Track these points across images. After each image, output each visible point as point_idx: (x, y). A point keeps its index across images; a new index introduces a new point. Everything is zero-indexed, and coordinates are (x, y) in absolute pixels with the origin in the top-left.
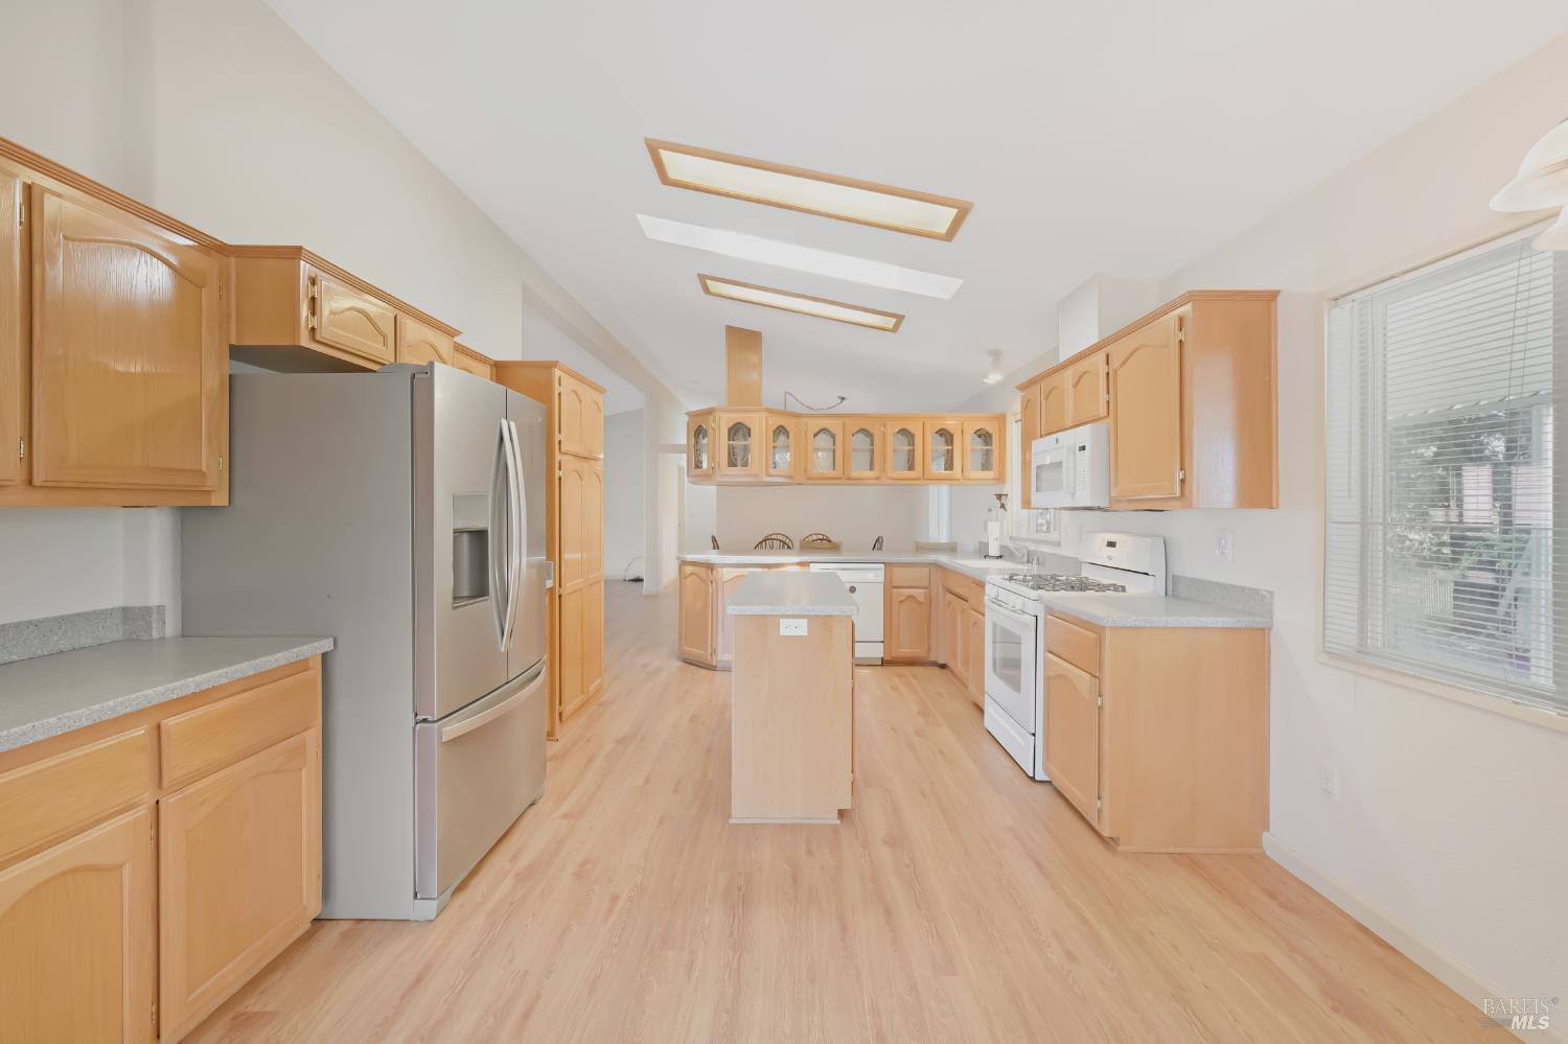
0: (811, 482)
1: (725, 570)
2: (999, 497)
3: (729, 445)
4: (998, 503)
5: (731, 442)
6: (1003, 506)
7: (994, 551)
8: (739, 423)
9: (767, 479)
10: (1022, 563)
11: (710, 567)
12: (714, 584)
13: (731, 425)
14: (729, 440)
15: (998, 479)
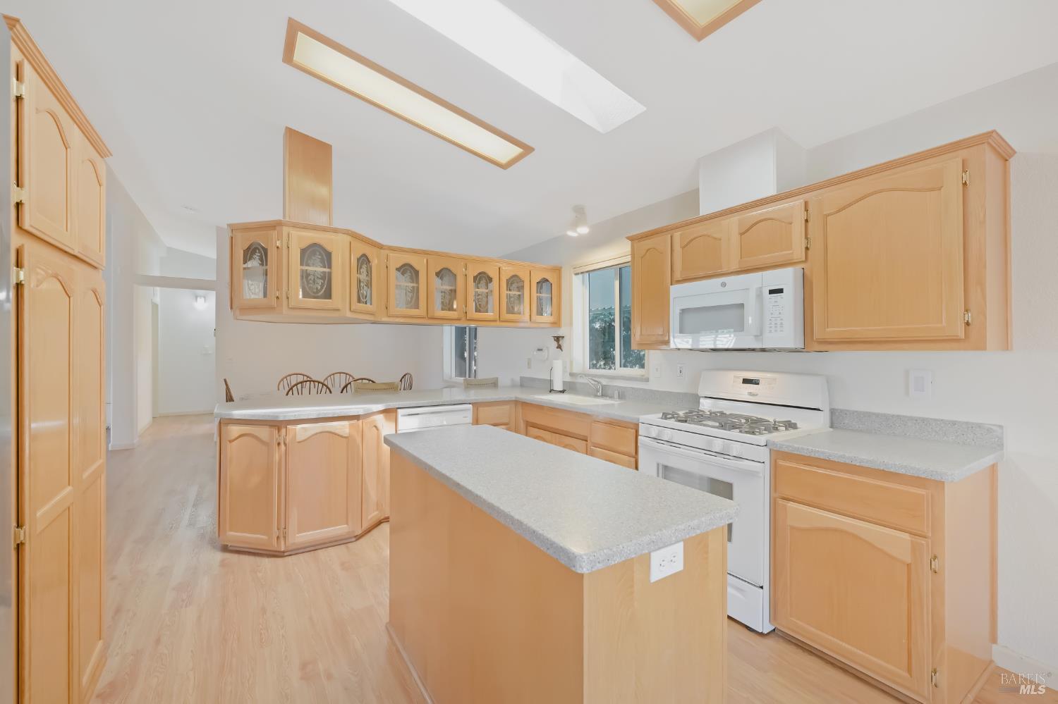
0: (391, 320)
1: (299, 427)
2: (557, 339)
3: (302, 271)
4: (555, 344)
5: (305, 268)
6: (559, 347)
7: (558, 386)
8: (315, 244)
9: (349, 314)
10: (596, 396)
11: (277, 425)
12: (283, 446)
13: (304, 245)
14: (302, 264)
15: (554, 323)
